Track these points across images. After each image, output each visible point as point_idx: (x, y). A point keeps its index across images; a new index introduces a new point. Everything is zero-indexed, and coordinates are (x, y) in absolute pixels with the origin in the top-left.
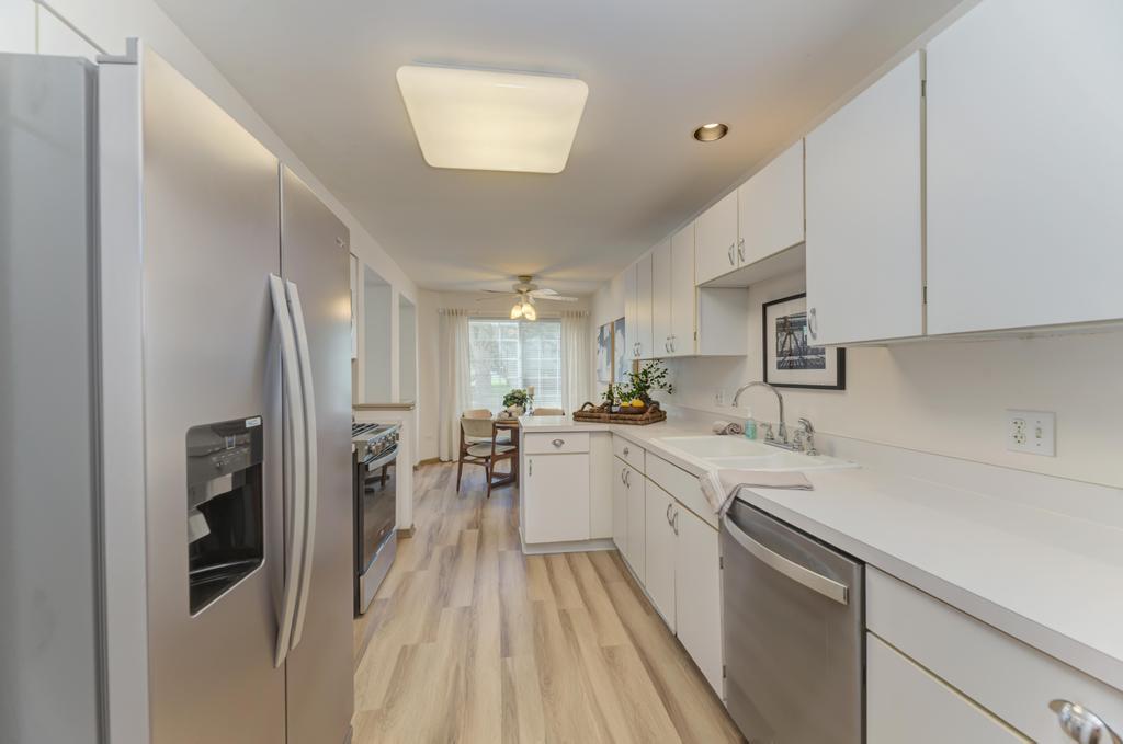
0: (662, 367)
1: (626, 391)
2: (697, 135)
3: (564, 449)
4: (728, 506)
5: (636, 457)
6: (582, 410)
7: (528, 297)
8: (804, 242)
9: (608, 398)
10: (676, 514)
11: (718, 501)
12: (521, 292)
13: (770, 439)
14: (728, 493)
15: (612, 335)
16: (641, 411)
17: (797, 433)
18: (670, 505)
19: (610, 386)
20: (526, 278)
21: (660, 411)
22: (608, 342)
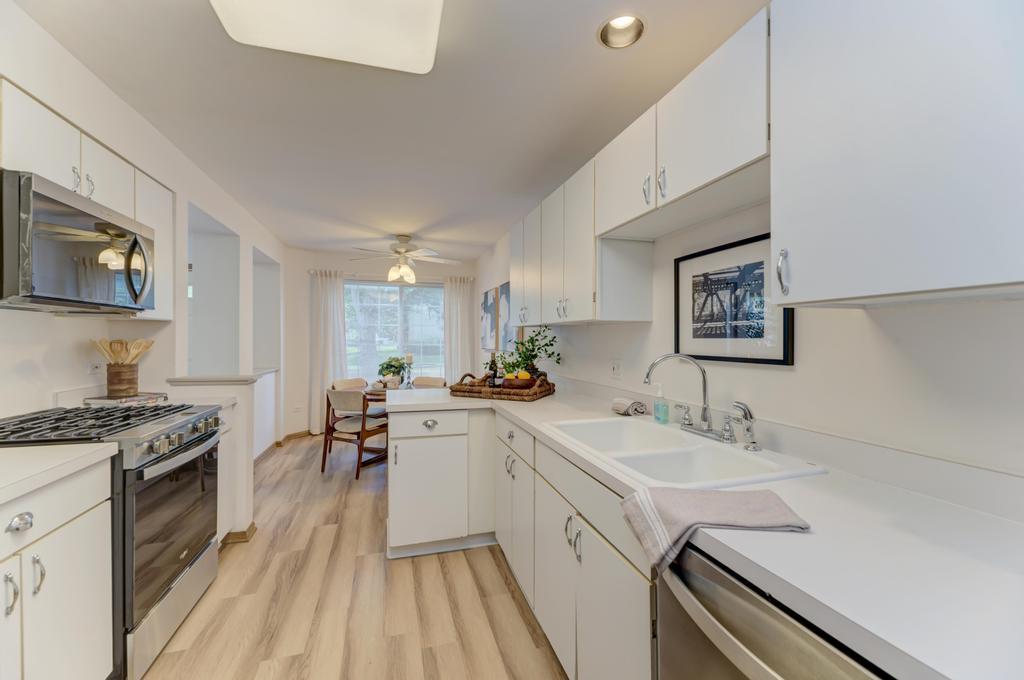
0: (550, 334)
1: (510, 360)
2: (604, 37)
3: (437, 430)
4: (673, 556)
5: (522, 443)
6: (461, 383)
7: (406, 258)
8: (767, 156)
9: (491, 369)
10: (579, 535)
11: (656, 544)
12: (399, 253)
13: (689, 425)
14: (676, 536)
15: (496, 301)
16: (528, 385)
17: (728, 419)
18: (570, 519)
19: (493, 355)
20: (404, 238)
21: (548, 384)
22: (491, 308)
